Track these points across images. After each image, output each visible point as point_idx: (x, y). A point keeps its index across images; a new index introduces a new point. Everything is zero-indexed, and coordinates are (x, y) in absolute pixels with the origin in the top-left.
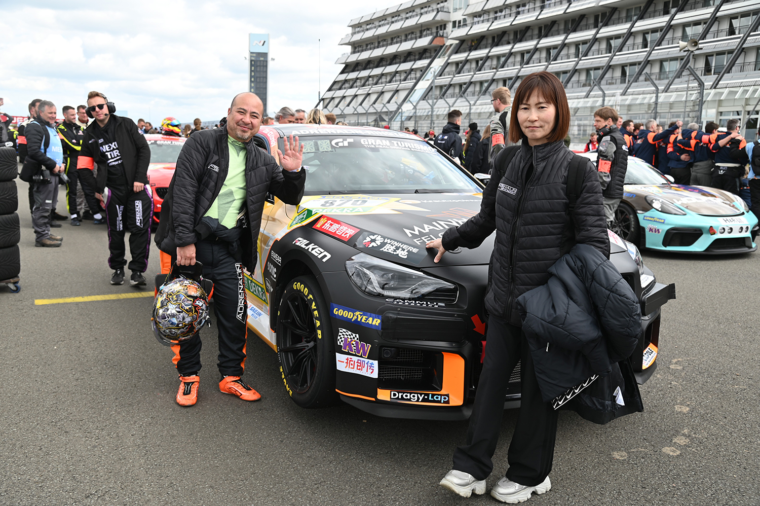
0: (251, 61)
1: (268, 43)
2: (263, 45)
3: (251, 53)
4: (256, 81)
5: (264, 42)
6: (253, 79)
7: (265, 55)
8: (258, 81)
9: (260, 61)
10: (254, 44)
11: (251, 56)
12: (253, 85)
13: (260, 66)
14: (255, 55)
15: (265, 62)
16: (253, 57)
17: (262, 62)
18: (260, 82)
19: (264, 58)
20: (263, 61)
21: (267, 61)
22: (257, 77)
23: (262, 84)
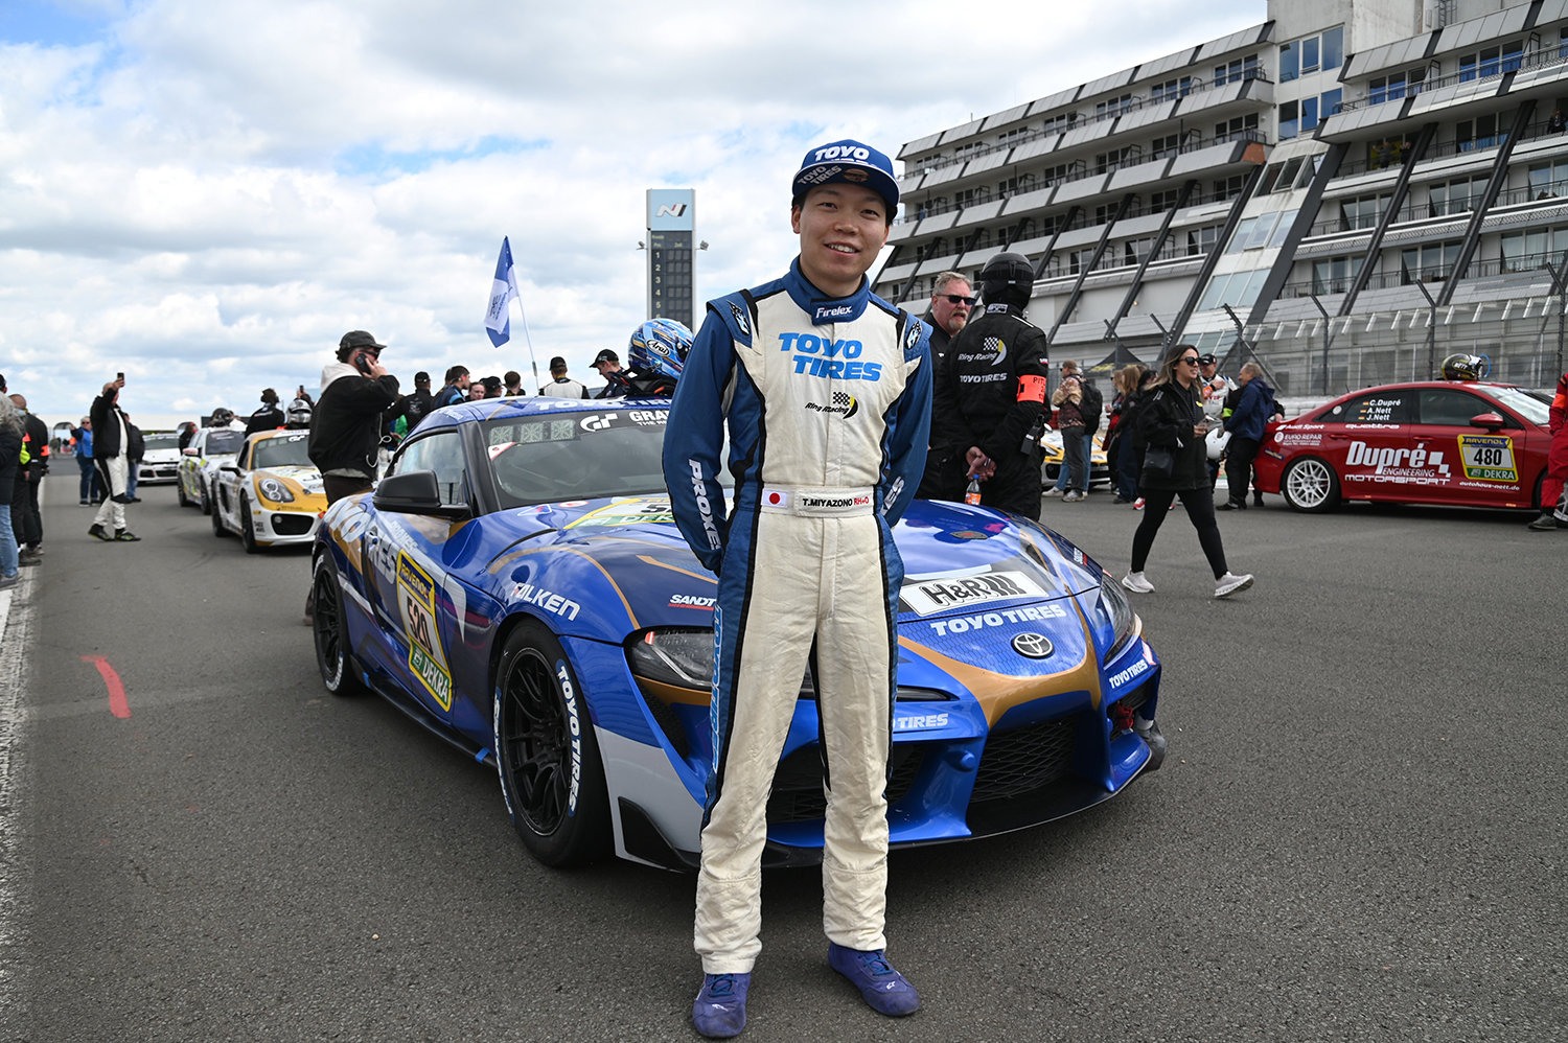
0: (654, 251)
1: (693, 210)
2: (680, 214)
3: (653, 233)
4: (667, 296)
5: (684, 207)
6: (658, 293)
7: (686, 236)
8: (671, 295)
9: (676, 250)
10: (660, 214)
11: (653, 241)
12: (658, 305)
13: (675, 262)
14: (662, 237)
15: (687, 253)
16: (658, 241)
17: (679, 253)
18: (675, 298)
19: (684, 243)
20: (682, 250)
21: (691, 250)
22: (669, 287)
23: (679, 302)
